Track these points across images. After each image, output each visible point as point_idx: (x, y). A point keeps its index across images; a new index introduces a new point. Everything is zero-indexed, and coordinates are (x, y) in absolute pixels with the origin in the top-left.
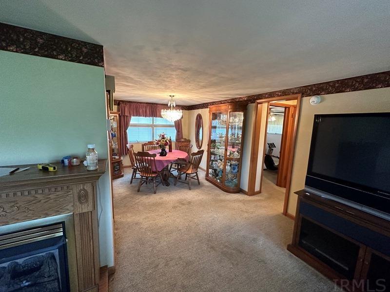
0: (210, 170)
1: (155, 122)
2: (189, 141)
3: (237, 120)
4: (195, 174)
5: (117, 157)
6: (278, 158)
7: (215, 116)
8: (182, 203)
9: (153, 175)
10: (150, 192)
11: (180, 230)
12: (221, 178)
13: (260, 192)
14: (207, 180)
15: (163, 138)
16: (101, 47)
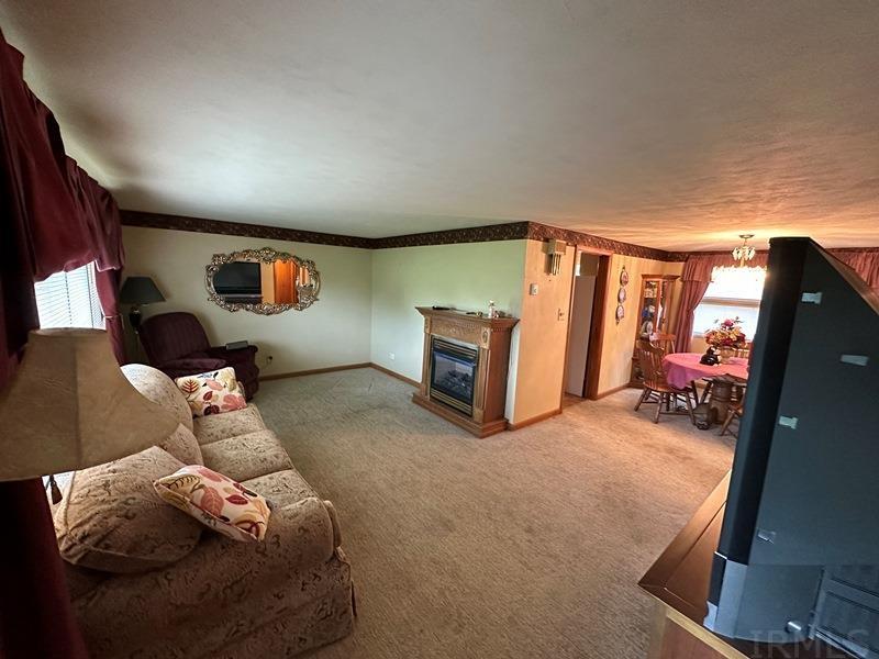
10: (650, 419)
15: (731, 329)
16: (527, 222)
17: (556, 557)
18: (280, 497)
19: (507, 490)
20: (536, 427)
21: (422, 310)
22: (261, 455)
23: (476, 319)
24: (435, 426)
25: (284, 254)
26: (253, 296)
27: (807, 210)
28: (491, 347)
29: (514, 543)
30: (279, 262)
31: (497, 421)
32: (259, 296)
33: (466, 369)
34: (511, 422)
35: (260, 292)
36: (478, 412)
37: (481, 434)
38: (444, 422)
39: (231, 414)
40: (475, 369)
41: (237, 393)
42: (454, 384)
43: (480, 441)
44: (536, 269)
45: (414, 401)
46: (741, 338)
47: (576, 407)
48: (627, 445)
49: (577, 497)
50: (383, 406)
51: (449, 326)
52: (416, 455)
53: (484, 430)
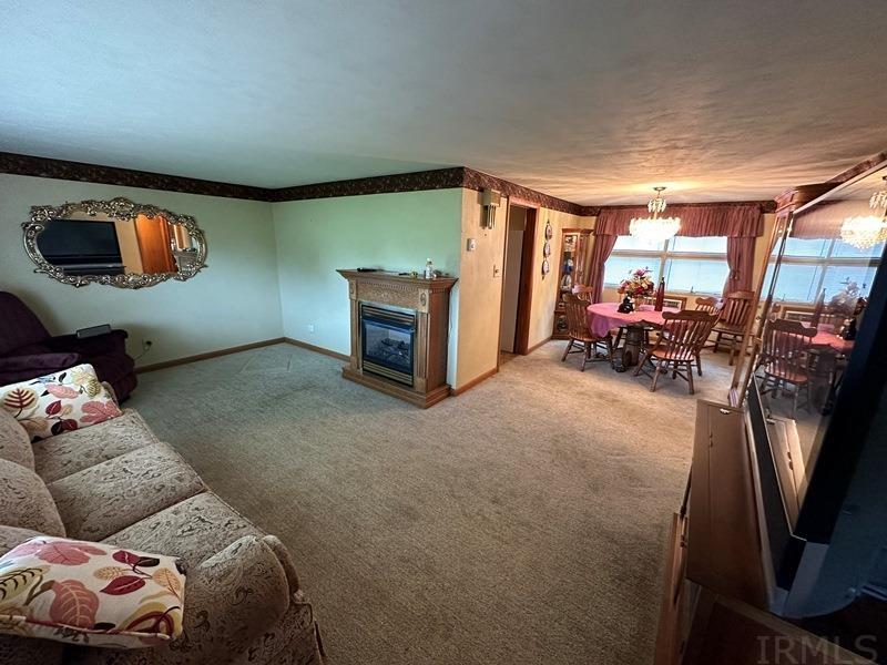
1: (671, 246)
15: (642, 278)
16: (462, 168)
17: (527, 524)
18: (195, 539)
19: (463, 460)
20: (478, 389)
21: (345, 274)
22: (156, 481)
23: (409, 281)
24: (374, 401)
25: (148, 207)
26: (110, 266)
27: (727, 159)
28: (430, 311)
29: (484, 518)
30: (141, 218)
31: (440, 389)
32: (118, 265)
33: (405, 337)
34: (454, 387)
35: (120, 261)
36: (420, 381)
37: (424, 404)
38: (384, 397)
39: (99, 428)
40: (413, 336)
41: (102, 398)
42: (391, 354)
43: (425, 412)
44: (472, 222)
45: (343, 377)
46: (651, 286)
47: (511, 363)
48: (564, 395)
49: (531, 455)
50: (308, 386)
51: (379, 289)
52: (358, 439)
53: (428, 400)
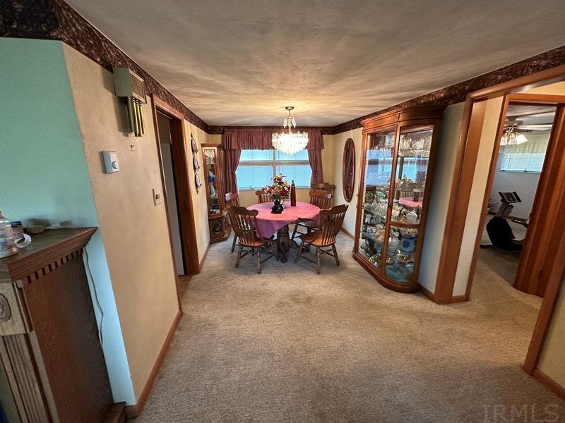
0: (362, 241)
1: (277, 156)
2: (333, 188)
3: (420, 144)
4: (331, 247)
5: (218, 212)
6: (526, 225)
7: (376, 140)
8: (295, 298)
9: (256, 245)
10: (252, 271)
11: (273, 355)
12: (380, 258)
13: (466, 298)
14: (355, 258)
15: (281, 183)
44: (103, 121)
